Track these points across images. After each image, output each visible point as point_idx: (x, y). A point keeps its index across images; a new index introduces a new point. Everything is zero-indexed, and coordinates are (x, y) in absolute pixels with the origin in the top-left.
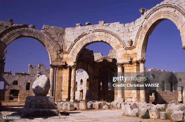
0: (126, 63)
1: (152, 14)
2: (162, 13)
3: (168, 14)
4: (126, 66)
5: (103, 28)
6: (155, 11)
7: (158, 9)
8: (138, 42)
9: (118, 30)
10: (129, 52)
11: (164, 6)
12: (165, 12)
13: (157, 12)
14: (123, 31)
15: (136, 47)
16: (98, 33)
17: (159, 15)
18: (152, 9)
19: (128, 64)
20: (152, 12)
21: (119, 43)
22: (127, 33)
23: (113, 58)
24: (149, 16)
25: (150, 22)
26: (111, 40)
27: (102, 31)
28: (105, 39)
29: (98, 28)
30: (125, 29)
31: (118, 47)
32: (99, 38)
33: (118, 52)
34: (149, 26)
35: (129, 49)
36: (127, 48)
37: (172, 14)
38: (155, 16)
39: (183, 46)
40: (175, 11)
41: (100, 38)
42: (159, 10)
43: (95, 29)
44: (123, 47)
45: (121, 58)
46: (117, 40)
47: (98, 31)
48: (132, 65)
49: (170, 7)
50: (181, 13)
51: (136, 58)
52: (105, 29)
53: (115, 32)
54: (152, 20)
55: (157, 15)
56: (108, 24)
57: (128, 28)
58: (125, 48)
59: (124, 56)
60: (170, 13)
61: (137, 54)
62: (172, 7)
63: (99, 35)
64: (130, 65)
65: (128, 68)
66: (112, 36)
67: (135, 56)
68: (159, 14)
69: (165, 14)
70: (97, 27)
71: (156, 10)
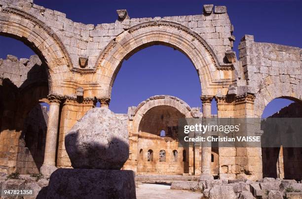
0: (71, 99)
1: (144, 27)
2: (166, 33)
3: (180, 41)
4: (69, 103)
5: (31, 11)
6: (152, 25)
7: (159, 25)
8: (102, 64)
9: (62, 29)
10: (77, 77)
11: (173, 24)
12: (174, 35)
13: (155, 28)
14: (71, 34)
15: (95, 72)
16: (18, 18)
17: (160, 35)
18: (144, 20)
19: (73, 101)
20: (144, 25)
21: (60, 54)
22: (78, 41)
23: (5, 78)
24: (137, 29)
25: (138, 40)
26: (45, 42)
27: (29, 16)
28: (32, 36)
29: (20, 8)
30: (75, 32)
31: (58, 62)
32: (18, 29)
33: (58, 71)
34: (133, 46)
35: (79, 72)
36: (75, 70)
37: (188, 43)
38: (151, 33)
39: (203, 94)
40: (193, 40)
41: (21, 30)
42: (161, 27)
43: (12, 6)
44: (68, 66)
45: (62, 85)
46: (58, 48)
47: (18, 14)
48: (82, 104)
49: (184, 30)
50: (205, 47)
51: (94, 93)
52: (35, 15)
53: (55, 30)
54: (144, 38)
55: (155, 32)
56: (42, 8)
57: (80, 32)
58: (71, 68)
59: (68, 83)
60: (184, 40)
61: (98, 85)
62: (189, 33)
63: (19, 22)
64: (77, 104)
65: (72, 108)
66: (48, 36)
67: (91, 88)
68: (160, 33)
69: (172, 38)
70: (18, 4)
71: (155, 24)
